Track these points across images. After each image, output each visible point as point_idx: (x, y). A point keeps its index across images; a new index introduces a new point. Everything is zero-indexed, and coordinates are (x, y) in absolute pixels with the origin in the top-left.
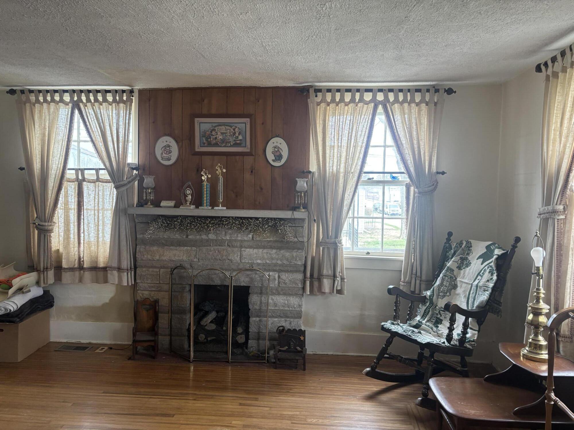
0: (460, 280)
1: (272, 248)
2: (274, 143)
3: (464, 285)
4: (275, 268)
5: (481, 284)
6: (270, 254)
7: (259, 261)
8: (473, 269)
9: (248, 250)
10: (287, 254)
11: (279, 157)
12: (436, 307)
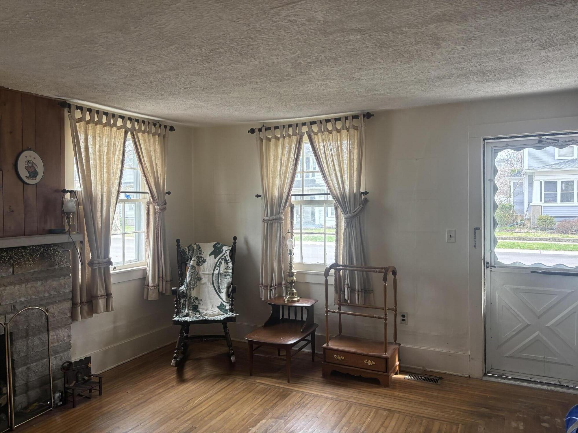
0: (202, 273)
1: (37, 280)
2: (26, 157)
3: (206, 276)
4: (41, 303)
5: (221, 272)
6: (35, 288)
7: (23, 299)
8: (210, 263)
9: (8, 288)
10: (55, 284)
11: (33, 174)
12: (190, 298)
